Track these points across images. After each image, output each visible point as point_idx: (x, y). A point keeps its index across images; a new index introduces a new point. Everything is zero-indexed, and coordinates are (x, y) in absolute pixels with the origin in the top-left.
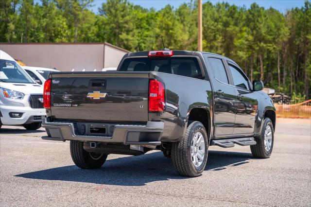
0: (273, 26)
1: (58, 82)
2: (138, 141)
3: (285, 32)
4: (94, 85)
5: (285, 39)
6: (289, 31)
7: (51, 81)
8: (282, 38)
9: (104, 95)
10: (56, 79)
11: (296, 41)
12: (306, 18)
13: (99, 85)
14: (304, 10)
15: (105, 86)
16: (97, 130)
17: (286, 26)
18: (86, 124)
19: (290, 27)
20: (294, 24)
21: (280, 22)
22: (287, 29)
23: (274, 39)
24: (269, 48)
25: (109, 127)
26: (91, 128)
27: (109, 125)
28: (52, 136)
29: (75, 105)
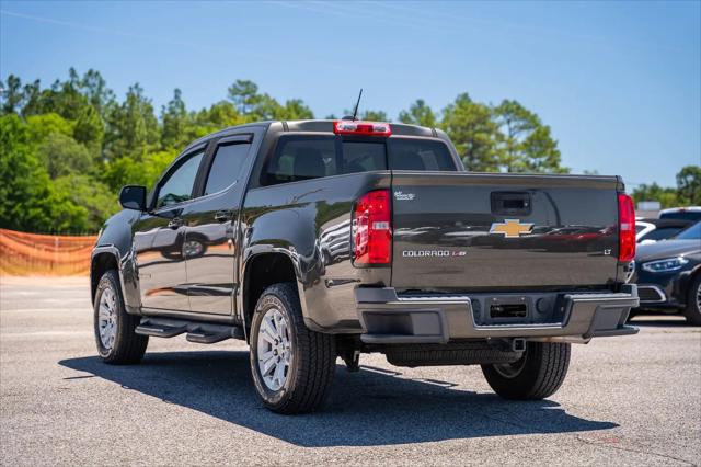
1: (411, 196)
2: (616, 327)
7: (392, 197)
10: (405, 190)
13: (519, 204)
15: (530, 208)
18: (482, 299)
25: (534, 301)
26: (492, 307)
27: (534, 297)
28: (415, 333)
29: (460, 254)
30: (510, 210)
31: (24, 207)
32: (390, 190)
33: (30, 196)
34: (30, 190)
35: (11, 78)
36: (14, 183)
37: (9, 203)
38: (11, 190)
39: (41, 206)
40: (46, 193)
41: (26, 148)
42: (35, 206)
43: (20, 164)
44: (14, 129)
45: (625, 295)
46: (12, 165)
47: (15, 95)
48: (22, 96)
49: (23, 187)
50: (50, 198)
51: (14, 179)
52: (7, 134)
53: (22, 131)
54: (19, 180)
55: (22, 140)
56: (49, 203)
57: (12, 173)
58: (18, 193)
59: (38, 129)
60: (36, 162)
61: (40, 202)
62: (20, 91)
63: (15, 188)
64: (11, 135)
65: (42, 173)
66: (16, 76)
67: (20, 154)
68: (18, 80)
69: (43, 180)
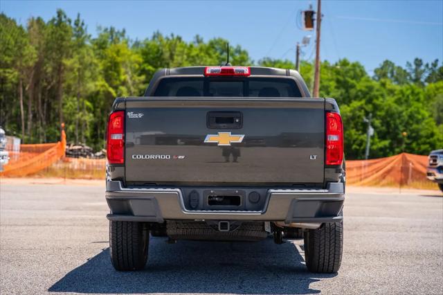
0: (13, 43)
1: (140, 115)
2: (314, 215)
3: (31, 52)
4: (219, 120)
5: (31, 63)
6: (37, 52)
7: (125, 114)
8: (26, 61)
9: (240, 139)
10: (136, 111)
11: (47, 68)
12: (61, 35)
14: (56, 22)
15: (240, 123)
16: (221, 199)
17: (31, 42)
18: (201, 191)
19: (37, 45)
20: (43, 42)
21: (23, 36)
22: (34, 48)
23: (14, 62)
24: (7, 75)
25: (247, 194)
26: (210, 197)
27: (248, 191)
28: (135, 214)
29: (180, 157)
30: (221, 125)
31: (418, 144)
32: (125, 111)
33: (421, 137)
34: (423, 133)
35: (417, 60)
36: (411, 128)
37: (408, 141)
38: (409, 133)
39: (429, 143)
40: (432, 135)
41: (420, 105)
42: (425, 143)
43: (416, 115)
44: (413, 93)
45: (323, 191)
46: (411, 117)
47: (419, 70)
48: (424, 71)
49: (417, 131)
50: (435, 137)
51: (411, 125)
52: (408, 96)
53: (418, 94)
54: (415, 126)
55: (418, 100)
56: (435, 141)
57: (411, 122)
58: (414, 135)
59: (431, 92)
60: (427, 114)
61: (428, 141)
62: (423, 68)
63: (412, 131)
64: (411, 97)
65: (430, 121)
66: (419, 58)
67: (416, 109)
68: (421, 61)
69: (431, 126)
